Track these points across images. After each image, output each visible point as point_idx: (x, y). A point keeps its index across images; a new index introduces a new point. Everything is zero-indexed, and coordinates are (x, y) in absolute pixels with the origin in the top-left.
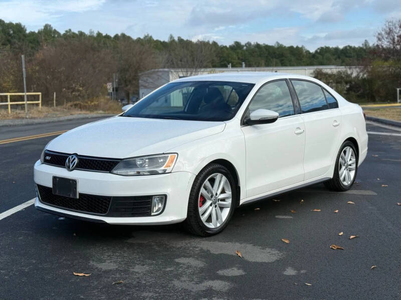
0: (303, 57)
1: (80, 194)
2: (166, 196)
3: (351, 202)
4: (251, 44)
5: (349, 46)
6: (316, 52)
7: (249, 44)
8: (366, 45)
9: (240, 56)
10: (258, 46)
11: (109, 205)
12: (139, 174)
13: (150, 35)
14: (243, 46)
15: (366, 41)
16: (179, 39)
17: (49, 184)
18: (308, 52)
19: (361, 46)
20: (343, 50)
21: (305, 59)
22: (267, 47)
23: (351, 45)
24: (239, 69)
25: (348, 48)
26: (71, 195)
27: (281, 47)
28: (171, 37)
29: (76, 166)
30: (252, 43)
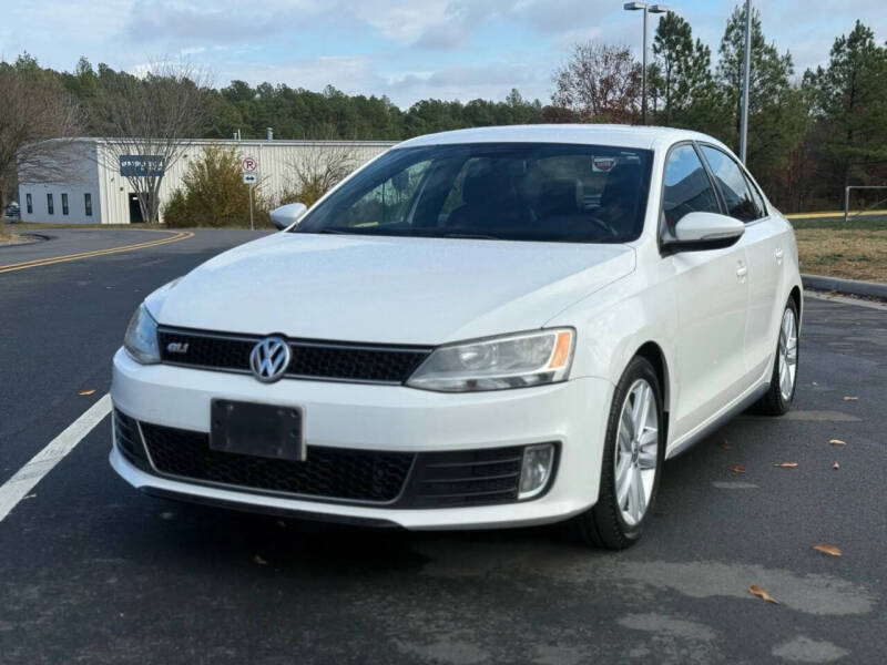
0: (386, 121)
1: (311, 449)
2: (557, 446)
3: (837, 441)
4: (271, 87)
5: (480, 100)
6: (413, 110)
7: (266, 88)
8: (514, 100)
9: (247, 113)
10: (286, 92)
11: (404, 476)
12: (472, 387)
13: (32, 57)
14: (254, 92)
15: (514, 90)
16: (101, 71)
17: (200, 422)
18: (395, 110)
19: (505, 101)
20: (468, 108)
21: (390, 127)
22: (308, 96)
23: (484, 99)
24: (261, 143)
25: (478, 104)
26: (280, 451)
27: (337, 98)
28: (84, 63)
29: (290, 369)
30: (275, 87)
